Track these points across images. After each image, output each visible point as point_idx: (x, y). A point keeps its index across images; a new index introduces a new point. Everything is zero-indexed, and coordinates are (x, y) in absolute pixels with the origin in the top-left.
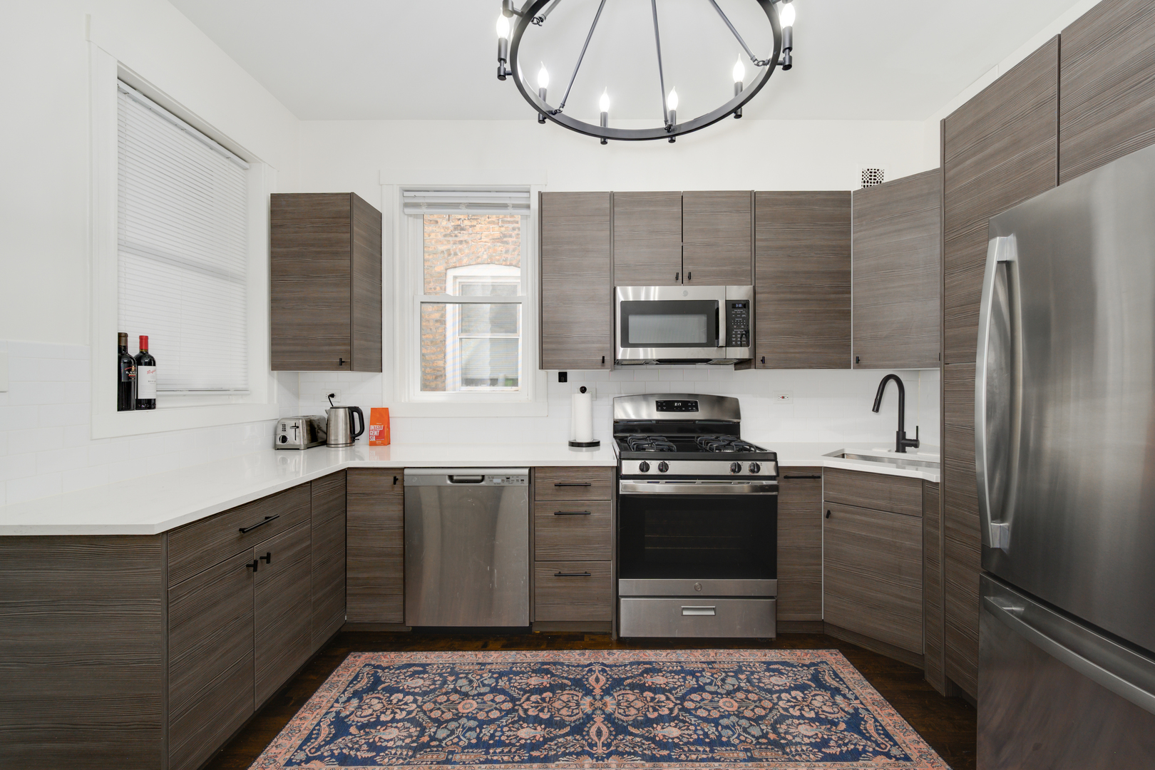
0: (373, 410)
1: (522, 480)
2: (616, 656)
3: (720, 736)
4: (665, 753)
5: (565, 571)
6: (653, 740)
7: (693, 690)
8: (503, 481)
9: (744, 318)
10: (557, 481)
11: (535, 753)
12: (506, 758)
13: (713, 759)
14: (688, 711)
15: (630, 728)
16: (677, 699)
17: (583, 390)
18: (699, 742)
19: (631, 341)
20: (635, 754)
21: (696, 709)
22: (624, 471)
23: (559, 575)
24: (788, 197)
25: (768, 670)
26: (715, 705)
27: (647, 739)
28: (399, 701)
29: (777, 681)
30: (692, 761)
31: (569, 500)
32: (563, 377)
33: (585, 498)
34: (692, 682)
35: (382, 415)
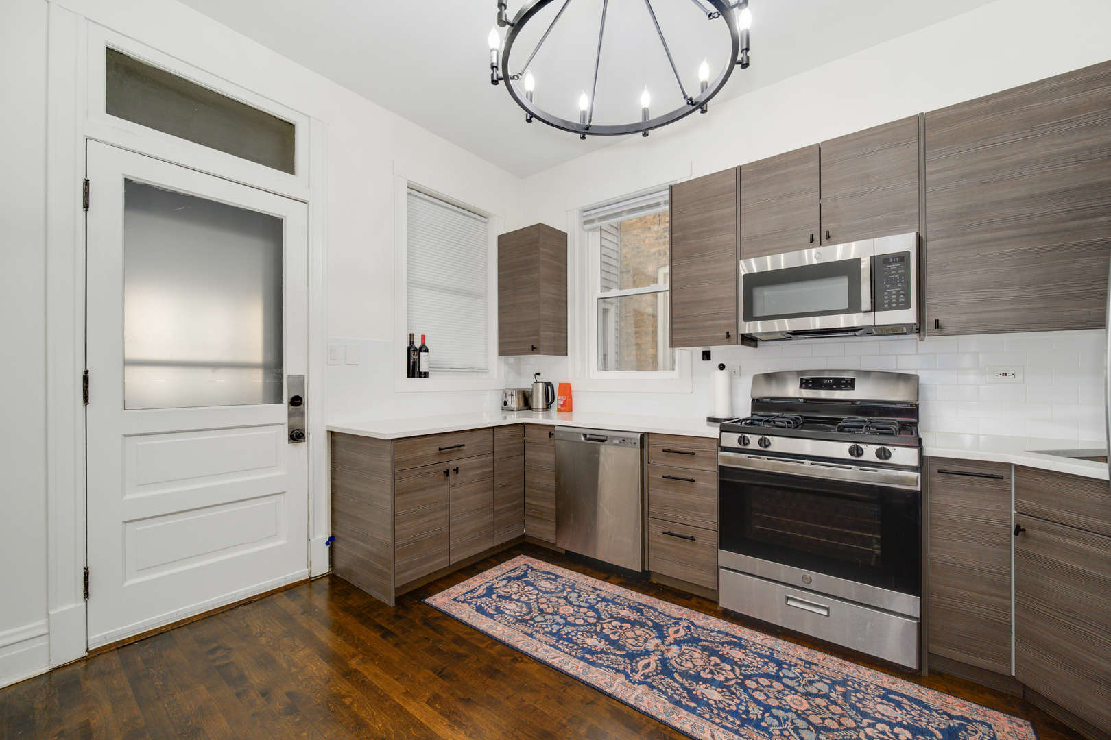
0: (561, 385)
1: (635, 443)
2: (709, 621)
3: (763, 720)
4: (693, 705)
5: (674, 531)
6: (689, 692)
7: (767, 676)
8: (620, 442)
9: (901, 275)
10: (666, 448)
11: (588, 656)
12: (566, 650)
13: (737, 732)
14: (745, 688)
15: (676, 676)
16: (741, 674)
17: (722, 367)
18: (735, 714)
19: (757, 313)
20: (665, 693)
21: (755, 690)
22: (723, 444)
23: (669, 533)
25: (883, 697)
26: (780, 696)
27: (684, 688)
29: (887, 710)
30: (713, 722)
31: (677, 466)
32: (707, 356)
33: (691, 467)
34: (772, 669)
35: (566, 389)
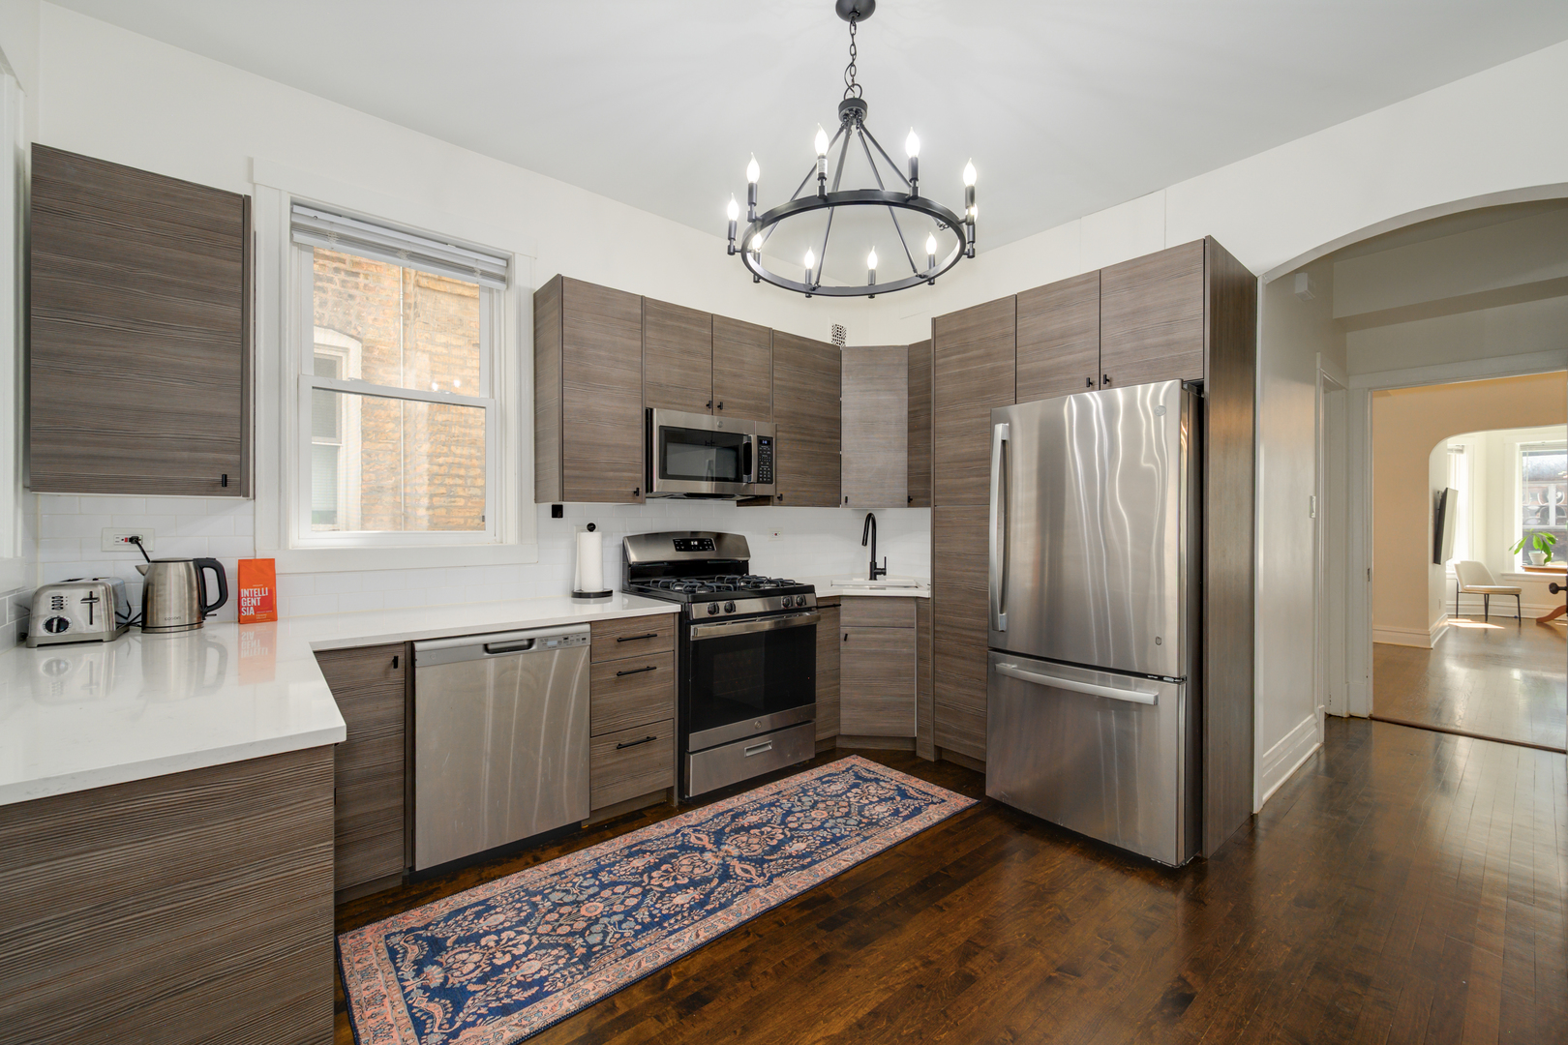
0: (242, 563)
1: (584, 639)
2: (695, 816)
3: (834, 835)
4: (809, 860)
5: (625, 741)
6: (790, 856)
8: (559, 642)
9: (769, 455)
10: (618, 636)
11: (709, 907)
12: (686, 922)
13: (843, 849)
14: (795, 829)
15: (766, 857)
16: (779, 825)
17: (591, 527)
18: (823, 844)
19: (669, 472)
20: (788, 870)
21: (800, 826)
22: (695, 615)
23: (620, 747)
24: (796, 341)
25: (823, 783)
26: (810, 818)
27: (786, 858)
28: (509, 940)
29: (838, 787)
30: (831, 856)
31: (632, 656)
32: (557, 512)
33: (647, 652)
34: (779, 811)
35: (261, 571)
